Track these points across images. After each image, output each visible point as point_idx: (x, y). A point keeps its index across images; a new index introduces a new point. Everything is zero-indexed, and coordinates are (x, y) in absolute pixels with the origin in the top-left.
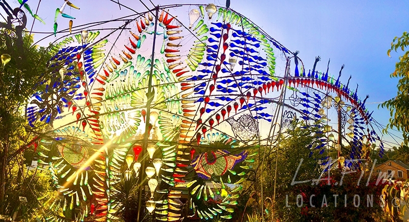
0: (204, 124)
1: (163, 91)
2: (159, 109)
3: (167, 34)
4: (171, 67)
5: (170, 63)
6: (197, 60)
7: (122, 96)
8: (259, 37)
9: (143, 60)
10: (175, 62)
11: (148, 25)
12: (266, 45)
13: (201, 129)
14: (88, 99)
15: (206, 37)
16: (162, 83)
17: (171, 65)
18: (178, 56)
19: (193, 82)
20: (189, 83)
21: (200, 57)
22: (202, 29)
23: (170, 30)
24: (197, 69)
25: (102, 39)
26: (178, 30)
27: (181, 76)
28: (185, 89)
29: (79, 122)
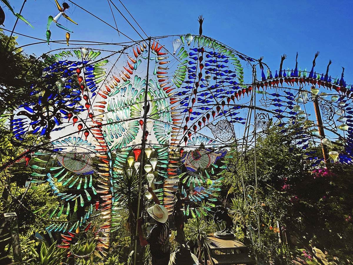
0: (189, 129)
1: (156, 104)
2: (153, 119)
3: (158, 59)
4: (162, 85)
5: (161, 83)
6: (181, 79)
7: (122, 109)
8: (226, 54)
9: (139, 80)
10: (164, 82)
11: (143, 51)
12: (234, 59)
13: (187, 134)
14: (91, 111)
15: (187, 60)
16: (155, 98)
17: (162, 84)
18: (166, 77)
19: (179, 97)
20: (175, 97)
21: (184, 77)
22: (183, 55)
23: (160, 56)
24: (182, 86)
25: (103, 59)
26: (165, 56)
27: (170, 93)
28: (173, 102)
29: (81, 133)
